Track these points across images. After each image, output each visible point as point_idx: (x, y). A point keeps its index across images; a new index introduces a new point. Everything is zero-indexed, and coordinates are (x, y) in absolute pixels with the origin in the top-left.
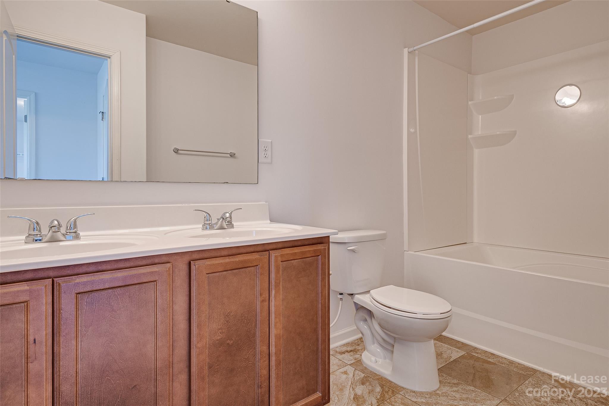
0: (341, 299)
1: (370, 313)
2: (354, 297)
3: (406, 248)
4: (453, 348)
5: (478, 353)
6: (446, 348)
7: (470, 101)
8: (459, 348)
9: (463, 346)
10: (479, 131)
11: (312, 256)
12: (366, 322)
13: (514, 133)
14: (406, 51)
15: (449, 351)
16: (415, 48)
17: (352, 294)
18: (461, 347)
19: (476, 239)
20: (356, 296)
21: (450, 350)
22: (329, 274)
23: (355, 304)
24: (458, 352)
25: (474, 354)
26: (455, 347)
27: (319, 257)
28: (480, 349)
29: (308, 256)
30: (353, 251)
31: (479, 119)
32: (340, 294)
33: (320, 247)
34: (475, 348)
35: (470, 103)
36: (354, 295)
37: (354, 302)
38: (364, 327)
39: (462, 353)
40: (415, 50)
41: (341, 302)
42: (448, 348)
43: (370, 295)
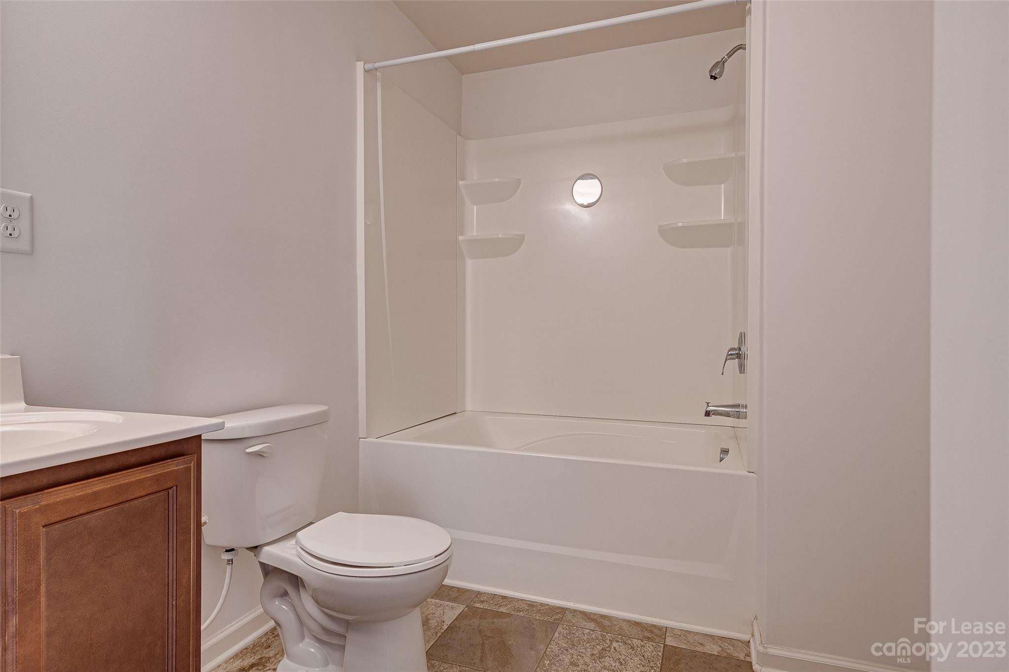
0: (230, 562)
1: (296, 581)
2: (260, 551)
3: (362, 432)
4: (445, 602)
5: (483, 602)
6: (434, 607)
7: (461, 180)
8: (454, 600)
9: (460, 595)
10: (473, 231)
11: (149, 492)
12: (286, 598)
13: (520, 240)
14: (360, 66)
15: (440, 610)
16: (377, 65)
17: (256, 547)
18: (457, 597)
19: (469, 406)
20: (266, 548)
21: (440, 608)
22: (199, 525)
23: (263, 566)
24: (452, 608)
25: (478, 605)
26: (449, 601)
27: (170, 491)
28: (485, 593)
29: (138, 495)
30: (259, 454)
31: (473, 212)
32: (227, 551)
33: (173, 466)
34: (479, 594)
35: (461, 183)
36: (262, 548)
37: (259, 562)
38: (282, 609)
39: (460, 608)
40: (376, 69)
41: (229, 568)
42: (437, 606)
43: (296, 542)
